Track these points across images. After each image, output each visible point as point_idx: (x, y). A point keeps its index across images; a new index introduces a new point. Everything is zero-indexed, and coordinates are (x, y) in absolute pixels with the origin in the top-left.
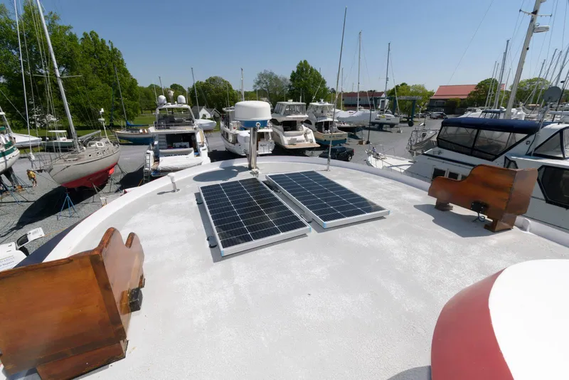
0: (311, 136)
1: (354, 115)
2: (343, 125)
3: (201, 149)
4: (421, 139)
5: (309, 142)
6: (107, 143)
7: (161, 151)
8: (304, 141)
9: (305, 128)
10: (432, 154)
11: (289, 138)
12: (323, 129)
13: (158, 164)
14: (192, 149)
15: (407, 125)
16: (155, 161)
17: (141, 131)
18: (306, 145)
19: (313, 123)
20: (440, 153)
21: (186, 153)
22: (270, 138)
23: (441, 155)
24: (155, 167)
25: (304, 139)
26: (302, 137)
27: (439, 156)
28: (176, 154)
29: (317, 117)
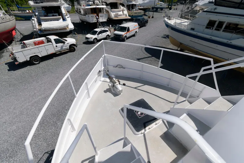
0: (126, 12)
1: (145, 2)
2: (140, 7)
3: (66, 17)
4: (186, 10)
5: (125, 16)
6: (4, 13)
7: (41, 18)
8: (122, 15)
9: (122, 8)
10: (209, 10)
11: (114, 13)
12: (131, 9)
13: (42, 26)
14: (61, 17)
15: (169, 9)
16: (39, 25)
17: (27, 11)
18: (123, 17)
19: (126, 5)
20: (215, 9)
21: (58, 20)
22: (105, 12)
23: (216, 11)
24: (40, 28)
25: (122, 14)
26: (121, 13)
27: (214, 11)
28: (51, 20)
29: (128, 2)
